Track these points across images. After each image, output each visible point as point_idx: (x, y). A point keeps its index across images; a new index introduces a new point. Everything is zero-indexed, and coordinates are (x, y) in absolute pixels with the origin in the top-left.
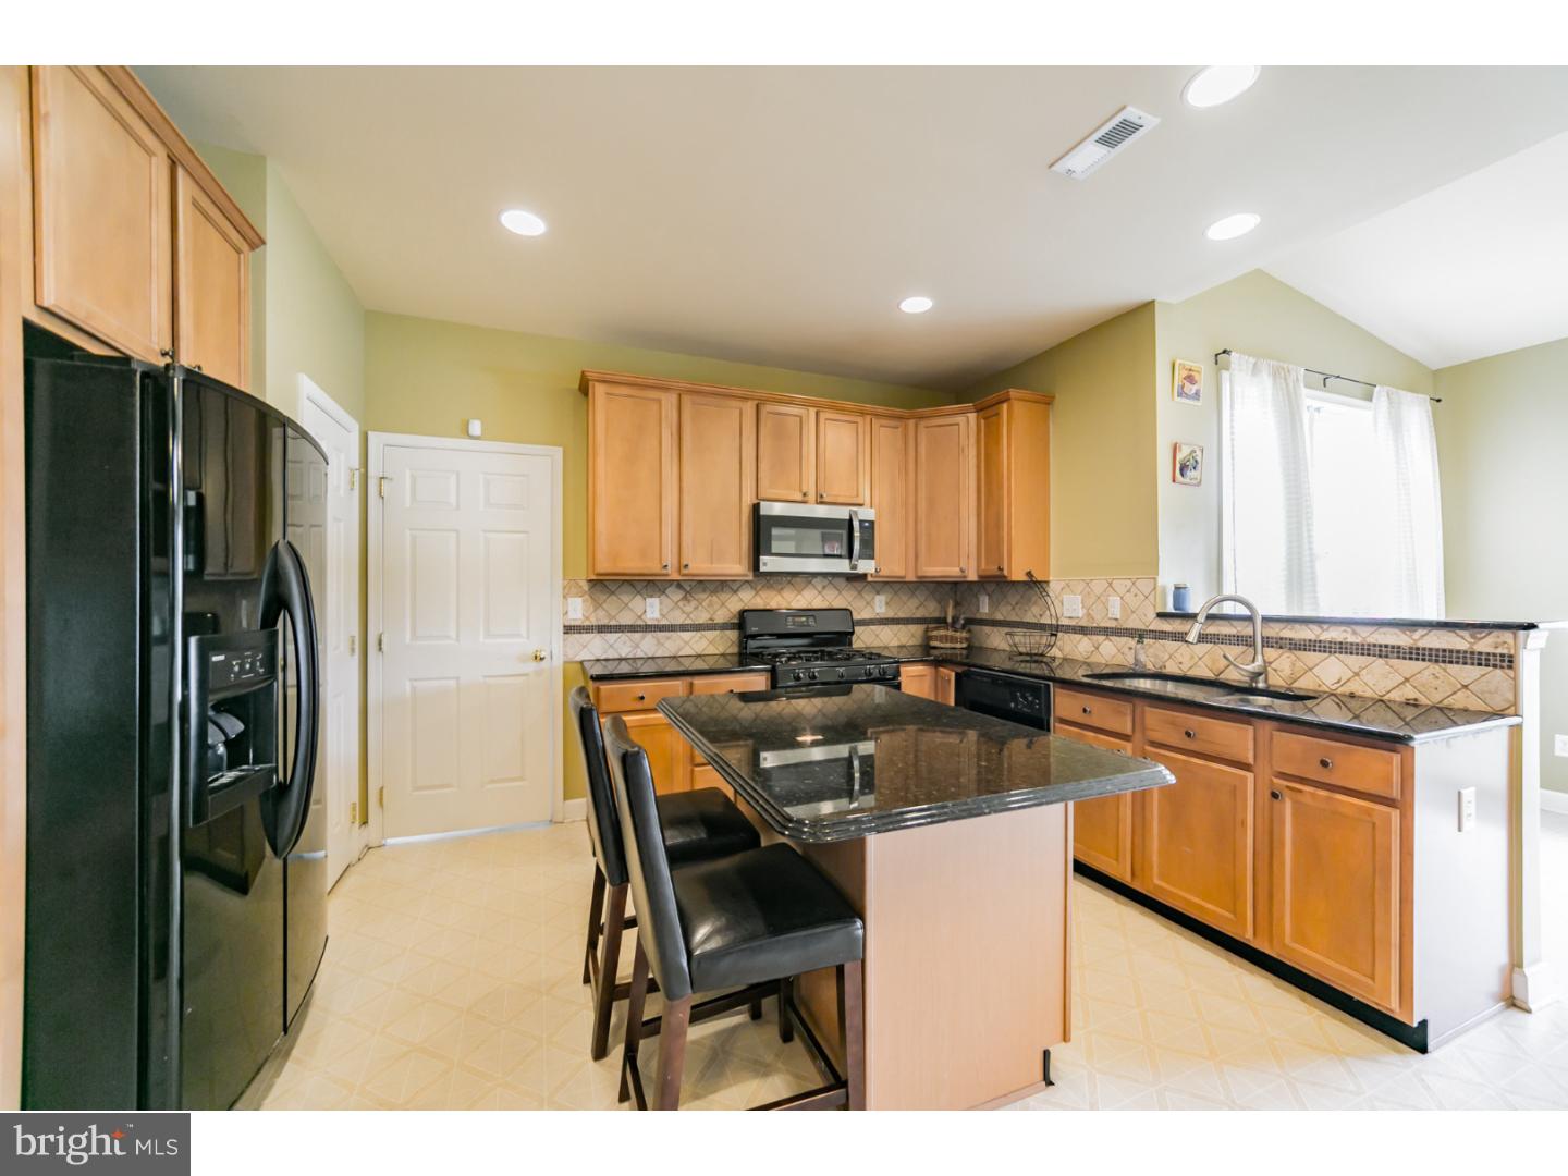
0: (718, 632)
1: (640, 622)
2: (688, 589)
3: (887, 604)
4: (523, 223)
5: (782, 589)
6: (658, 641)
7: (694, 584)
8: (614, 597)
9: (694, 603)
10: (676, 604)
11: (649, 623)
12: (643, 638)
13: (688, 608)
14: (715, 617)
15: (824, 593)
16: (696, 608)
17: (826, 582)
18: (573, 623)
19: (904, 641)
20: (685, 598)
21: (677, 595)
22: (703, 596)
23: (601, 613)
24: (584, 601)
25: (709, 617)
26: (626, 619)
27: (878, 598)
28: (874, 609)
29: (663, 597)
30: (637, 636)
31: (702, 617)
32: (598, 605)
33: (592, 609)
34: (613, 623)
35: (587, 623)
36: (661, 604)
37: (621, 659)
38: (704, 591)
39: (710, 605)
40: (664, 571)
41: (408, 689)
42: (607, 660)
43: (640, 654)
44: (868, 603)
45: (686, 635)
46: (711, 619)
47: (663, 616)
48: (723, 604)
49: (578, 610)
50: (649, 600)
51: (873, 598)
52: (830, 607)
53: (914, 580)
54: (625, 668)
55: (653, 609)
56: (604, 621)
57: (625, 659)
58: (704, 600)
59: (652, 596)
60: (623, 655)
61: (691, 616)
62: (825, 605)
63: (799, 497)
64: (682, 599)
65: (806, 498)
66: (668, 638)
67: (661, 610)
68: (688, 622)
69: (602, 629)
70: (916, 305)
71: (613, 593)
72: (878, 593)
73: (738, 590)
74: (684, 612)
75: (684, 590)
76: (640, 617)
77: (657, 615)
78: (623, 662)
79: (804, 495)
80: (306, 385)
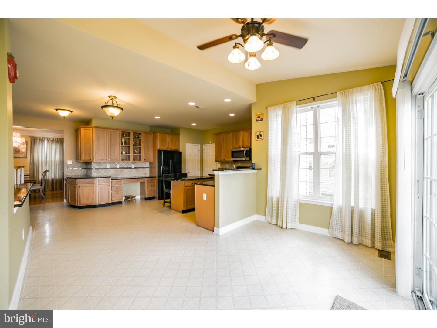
4: (194, 124)
10: (230, 165)
18: (219, 168)
32: (221, 165)
38: (234, 163)
40: (223, 160)
48: (236, 166)
49: (219, 166)
56: (222, 168)
59: (227, 164)
63: (239, 147)
67: (228, 166)
71: (223, 164)
73: (238, 163)
74: (231, 167)
75: (231, 163)
76: (226, 167)
79: (240, 146)
80: (187, 144)
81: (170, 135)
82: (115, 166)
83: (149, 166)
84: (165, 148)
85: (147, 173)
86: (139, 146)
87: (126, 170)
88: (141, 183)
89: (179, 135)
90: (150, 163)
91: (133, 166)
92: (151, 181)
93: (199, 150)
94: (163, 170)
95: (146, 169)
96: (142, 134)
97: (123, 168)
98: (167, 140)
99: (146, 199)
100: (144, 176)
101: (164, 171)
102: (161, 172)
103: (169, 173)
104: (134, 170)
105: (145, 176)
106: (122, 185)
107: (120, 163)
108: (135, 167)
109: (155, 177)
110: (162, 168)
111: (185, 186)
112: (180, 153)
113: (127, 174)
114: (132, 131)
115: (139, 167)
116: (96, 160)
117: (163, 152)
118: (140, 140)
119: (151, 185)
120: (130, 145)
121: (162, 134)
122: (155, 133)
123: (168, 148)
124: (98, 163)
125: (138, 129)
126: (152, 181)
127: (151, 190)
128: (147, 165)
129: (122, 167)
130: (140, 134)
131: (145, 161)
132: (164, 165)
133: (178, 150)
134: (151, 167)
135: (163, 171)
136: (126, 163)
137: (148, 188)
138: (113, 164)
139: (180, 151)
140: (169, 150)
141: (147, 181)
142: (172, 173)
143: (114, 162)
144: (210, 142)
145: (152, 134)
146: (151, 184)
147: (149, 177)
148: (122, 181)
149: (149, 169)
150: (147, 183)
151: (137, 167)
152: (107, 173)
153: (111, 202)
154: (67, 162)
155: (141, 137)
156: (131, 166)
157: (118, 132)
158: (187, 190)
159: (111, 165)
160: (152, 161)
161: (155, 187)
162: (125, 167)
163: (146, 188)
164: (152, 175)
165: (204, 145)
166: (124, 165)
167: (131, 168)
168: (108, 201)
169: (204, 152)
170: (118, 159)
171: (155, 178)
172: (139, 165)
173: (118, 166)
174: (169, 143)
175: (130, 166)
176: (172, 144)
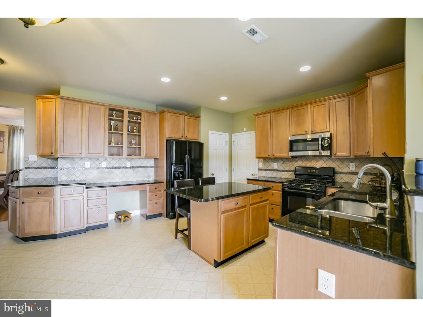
0: (292, 173)
1: (273, 169)
2: (284, 161)
3: (356, 166)
4: (224, 98)
5: (311, 161)
6: (277, 174)
7: (285, 159)
8: (268, 163)
9: (285, 164)
10: (281, 164)
11: (275, 169)
12: (274, 173)
13: (284, 166)
14: (290, 168)
15: (327, 162)
16: (286, 166)
17: (328, 158)
18: (260, 168)
19: (366, 182)
20: (283, 163)
21: (281, 162)
22: (288, 163)
23: (265, 166)
24: (262, 163)
25: (289, 168)
26: (270, 168)
27: (351, 164)
28: (350, 169)
29: (278, 163)
30: (272, 172)
31: (287, 168)
33: (263, 165)
34: (268, 169)
35: (263, 168)
36: (278, 164)
37: (269, 177)
38: (288, 161)
39: (290, 165)
40: (269, 156)
41: (237, 179)
42: (266, 177)
43: (273, 176)
44: (346, 166)
45: (283, 173)
46: (290, 169)
47: (278, 168)
48: (293, 165)
49: (261, 165)
50: (275, 163)
51: (349, 164)
52: (329, 167)
53: (354, 157)
54: (270, 179)
55: (276, 166)
56: (266, 168)
57: (270, 177)
58: (288, 164)
59: (276, 162)
60: (270, 176)
61: (285, 168)
62: (327, 166)
64: (282, 163)
65: (307, 133)
66: (279, 173)
67: (278, 166)
68: (284, 169)
69: (266, 170)
70: (305, 69)
71: (267, 162)
72: (352, 162)
73: (297, 161)
74: (283, 167)
75: (283, 161)
76: (273, 168)
77: (277, 167)
78: (270, 178)
79: (306, 132)
80: (210, 132)
81: (186, 117)
82: (100, 164)
83: (153, 165)
84: (178, 136)
85: (150, 175)
86: (139, 133)
87: (116, 171)
88: (141, 191)
89: (199, 117)
90: (156, 159)
91: (128, 165)
92: (156, 188)
93: (227, 141)
94: (174, 172)
95: (149, 169)
96: (142, 115)
97: (113, 168)
98: (181, 124)
99: (148, 217)
100: (146, 180)
101: (176, 173)
102: (171, 174)
103: (184, 177)
104: (131, 170)
105: (148, 179)
106: (107, 197)
107: (108, 159)
108: (132, 166)
109: (163, 182)
110: (173, 168)
111: (222, 210)
112: (201, 145)
113: (119, 177)
114: (127, 108)
115: (138, 166)
116: (63, 154)
117: (174, 142)
118: (140, 123)
119: (156, 196)
120: (122, 131)
121: (173, 114)
122: (162, 113)
123: (182, 136)
124: (70, 159)
125: (136, 106)
126: (157, 190)
127: (156, 203)
128: (151, 162)
129: (111, 166)
130: (140, 114)
131: (147, 157)
132: (176, 164)
133: (198, 141)
134: (156, 167)
135: (174, 174)
136: (118, 159)
137: (150, 200)
138: (96, 161)
139: (201, 142)
140: (183, 139)
141: (150, 189)
142: (188, 178)
143: (98, 159)
144: (245, 130)
145: (159, 115)
146: (155, 194)
147: (154, 182)
148: (106, 190)
149: (153, 169)
150: (150, 192)
151: (135, 166)
152: (86, 177)
153: (85, 228)
154: (28, 158)
155: (141, 119)
156: (126, 164)
157: (103, 108)
158: (226, 219)
159: (92, 162)
160: (158, 158)
161: (162, 198)
162: (115, 166)
163: (148, 200)
164: (159, 179)
165: (233, 135)
166: (115, 162)
167: (125, 168)
168: (81, 225)
169: (234, 145)
170: (102, 153)
171: (162, 184)
172: (138, 162)
173: (104, 164)
174: (184, 130)
175: (124, 165)
176: (188, 131)
